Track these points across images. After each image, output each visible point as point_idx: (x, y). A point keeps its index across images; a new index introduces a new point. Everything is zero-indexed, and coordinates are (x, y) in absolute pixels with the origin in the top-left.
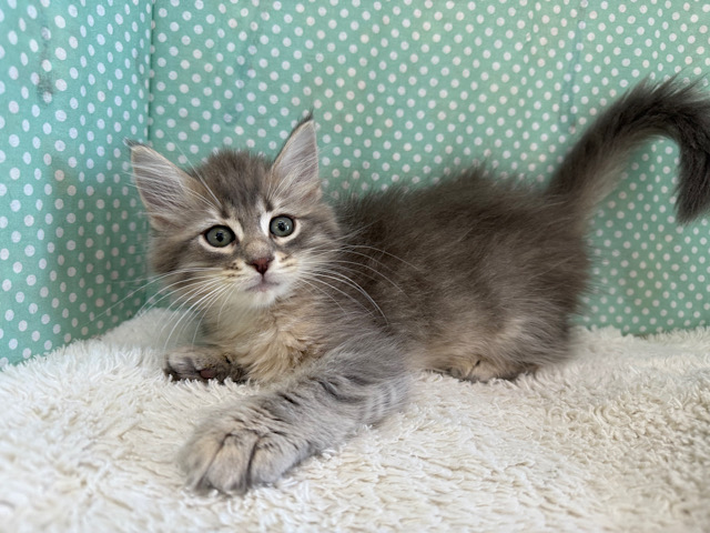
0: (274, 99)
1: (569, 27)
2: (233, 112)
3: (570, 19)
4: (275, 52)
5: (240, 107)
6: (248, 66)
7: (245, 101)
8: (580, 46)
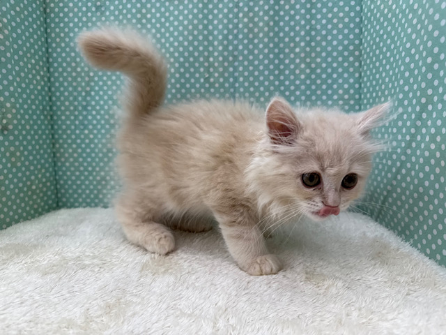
0: (98, 117)
1: (229, 66)
2: (83, 124)
3: (229, 62)
4: (97, 98)
5: (86, 122)
6: (87, 105)
7: (88, 120)
8: (236, 74)
